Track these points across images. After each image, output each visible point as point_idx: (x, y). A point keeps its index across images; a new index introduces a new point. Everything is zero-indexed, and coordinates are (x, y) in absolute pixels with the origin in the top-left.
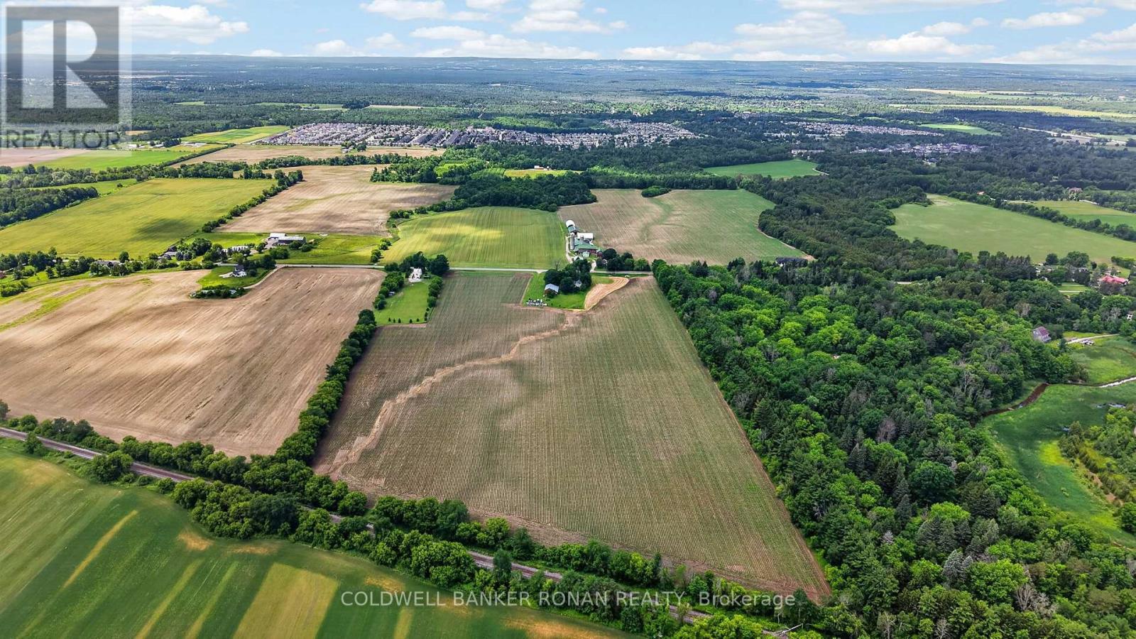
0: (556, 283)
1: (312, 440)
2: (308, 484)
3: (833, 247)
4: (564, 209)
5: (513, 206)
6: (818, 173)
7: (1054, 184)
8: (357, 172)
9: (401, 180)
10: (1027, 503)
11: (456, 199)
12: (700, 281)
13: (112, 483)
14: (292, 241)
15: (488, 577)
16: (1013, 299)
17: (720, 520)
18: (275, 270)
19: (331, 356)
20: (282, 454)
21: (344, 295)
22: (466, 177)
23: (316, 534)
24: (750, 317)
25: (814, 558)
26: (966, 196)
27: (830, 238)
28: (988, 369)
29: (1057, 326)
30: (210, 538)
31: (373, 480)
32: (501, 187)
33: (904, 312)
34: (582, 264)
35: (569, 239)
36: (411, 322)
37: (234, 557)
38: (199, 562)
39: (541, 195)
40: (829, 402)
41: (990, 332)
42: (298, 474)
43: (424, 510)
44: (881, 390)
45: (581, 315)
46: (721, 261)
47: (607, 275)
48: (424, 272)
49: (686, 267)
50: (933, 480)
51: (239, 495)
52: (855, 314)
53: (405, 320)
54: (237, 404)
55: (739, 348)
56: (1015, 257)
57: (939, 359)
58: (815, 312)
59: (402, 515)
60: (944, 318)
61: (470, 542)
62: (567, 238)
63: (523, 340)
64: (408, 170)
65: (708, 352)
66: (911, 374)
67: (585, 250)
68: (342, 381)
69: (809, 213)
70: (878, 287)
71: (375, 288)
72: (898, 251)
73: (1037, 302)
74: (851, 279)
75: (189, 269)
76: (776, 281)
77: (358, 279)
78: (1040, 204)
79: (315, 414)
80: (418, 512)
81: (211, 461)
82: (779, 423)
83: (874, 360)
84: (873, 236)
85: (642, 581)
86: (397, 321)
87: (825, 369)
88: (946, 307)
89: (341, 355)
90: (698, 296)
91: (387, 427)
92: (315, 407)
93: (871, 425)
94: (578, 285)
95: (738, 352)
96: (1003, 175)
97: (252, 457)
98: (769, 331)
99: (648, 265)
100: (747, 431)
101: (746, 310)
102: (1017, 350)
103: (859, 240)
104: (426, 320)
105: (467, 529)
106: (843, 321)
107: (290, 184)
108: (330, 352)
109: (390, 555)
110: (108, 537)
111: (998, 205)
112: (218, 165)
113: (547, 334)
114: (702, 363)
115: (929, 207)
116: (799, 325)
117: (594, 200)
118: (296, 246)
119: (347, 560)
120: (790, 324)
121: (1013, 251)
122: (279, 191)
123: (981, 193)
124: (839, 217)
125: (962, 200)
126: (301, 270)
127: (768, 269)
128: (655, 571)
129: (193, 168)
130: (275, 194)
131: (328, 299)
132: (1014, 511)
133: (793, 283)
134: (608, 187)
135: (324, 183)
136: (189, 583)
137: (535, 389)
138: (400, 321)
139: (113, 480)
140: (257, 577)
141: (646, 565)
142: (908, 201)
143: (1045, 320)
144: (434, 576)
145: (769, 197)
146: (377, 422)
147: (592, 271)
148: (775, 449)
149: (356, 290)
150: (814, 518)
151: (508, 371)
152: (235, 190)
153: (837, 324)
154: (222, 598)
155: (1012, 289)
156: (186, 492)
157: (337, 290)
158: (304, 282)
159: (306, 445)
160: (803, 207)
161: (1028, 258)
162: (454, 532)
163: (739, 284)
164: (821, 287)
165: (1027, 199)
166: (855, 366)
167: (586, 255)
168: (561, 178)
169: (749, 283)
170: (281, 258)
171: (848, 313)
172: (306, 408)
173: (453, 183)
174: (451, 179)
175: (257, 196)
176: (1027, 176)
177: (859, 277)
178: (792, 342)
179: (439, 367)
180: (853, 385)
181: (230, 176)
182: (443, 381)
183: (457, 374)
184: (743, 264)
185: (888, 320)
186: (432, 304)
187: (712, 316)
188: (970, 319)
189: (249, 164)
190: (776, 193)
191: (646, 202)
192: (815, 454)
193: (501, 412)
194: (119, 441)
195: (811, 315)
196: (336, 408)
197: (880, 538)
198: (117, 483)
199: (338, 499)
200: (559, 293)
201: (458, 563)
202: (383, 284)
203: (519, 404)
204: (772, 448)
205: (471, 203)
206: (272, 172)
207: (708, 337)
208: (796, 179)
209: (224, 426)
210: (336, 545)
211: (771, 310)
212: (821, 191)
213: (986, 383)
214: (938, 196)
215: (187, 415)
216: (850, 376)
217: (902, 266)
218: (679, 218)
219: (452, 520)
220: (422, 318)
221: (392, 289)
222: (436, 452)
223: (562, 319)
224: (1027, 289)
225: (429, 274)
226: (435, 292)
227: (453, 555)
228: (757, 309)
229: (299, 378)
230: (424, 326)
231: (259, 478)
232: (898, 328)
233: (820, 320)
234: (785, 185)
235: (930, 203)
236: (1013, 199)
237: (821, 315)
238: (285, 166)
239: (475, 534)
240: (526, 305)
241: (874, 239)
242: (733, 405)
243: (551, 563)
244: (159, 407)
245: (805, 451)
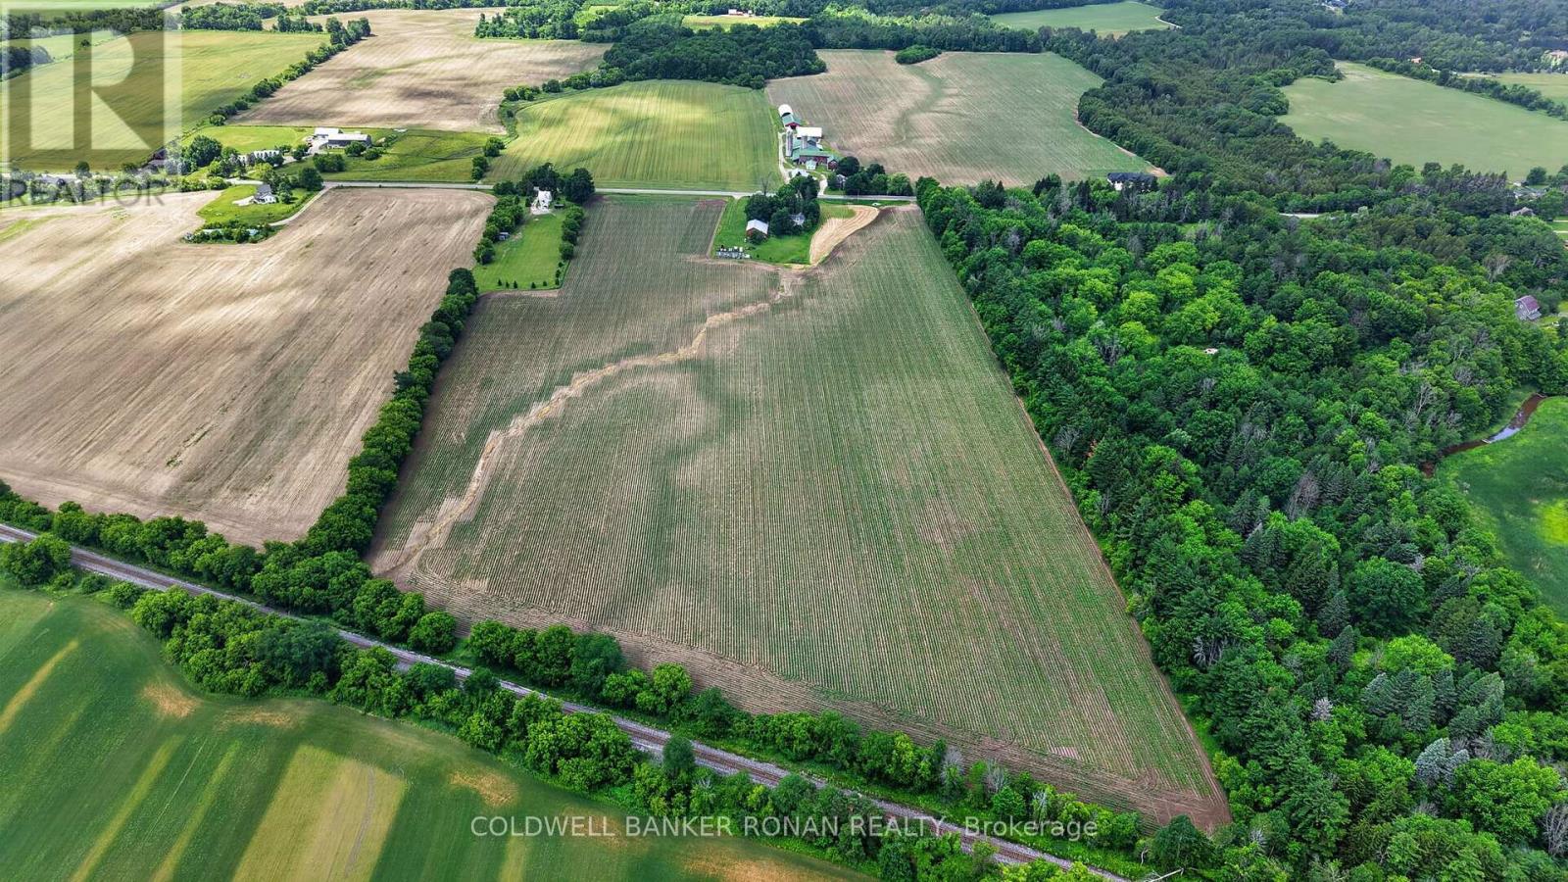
0: (764, 219)
1: (368, 510)
2: (358, 598)
3: (1198, 156)
4: (775, 85)
5: (695, 78)
6: (1164, 26)
7: (1526, 45)
8: (457, 21)
9: (522, 34)
10: (1548, 638)
11: (607, 68)
12: (993, 217)
13: (40, 587)
14: (349, 142)
15: (655, 781)
16: (1480, 246)
17: (1035, 659)
18: (322, 192)
19: (406, 348)
20: (316, 540)
21: (429, 236)
22: (622, 30)
23: (370, 692)
24: (1074, 282)
25: (1192, 732)
26: (1394, 65)
27: (1189, 139)
28: (1458, 377)
29: (1550, 294)
30: (195, 693)
31: (468, 583)
32: (677, 48)
33: (1317, 273)
34: (806, 184)
35: (784, 137)
36: (534, 286)
37: (232, 734)
38: (177, 740)
39: (740, 62)
40: (1208, 442)
41: (1451, 306)
42: (342, 578)
43: (550, 650)
44: (1290, 419)
45: (804, 276)
46: (1022, 176)
47: (844, 202)
48: (555, 196)
49: (971, 190)
50: (1389, 593)
51: (241, 620)
52: (1239, 277)
53: (524, 284)
54: (252, 436)
55: (1060, 341)
56: (1483, 174)
57: (1378, 358)
58: (1176, 272)
59: (512, 656)
60: (1381, 284)
61: (627, 705)
62: (780, 135)
63: (713, 320)
64: (532, 18)
65: (1009, 348)
66: (1337, 388)
67: (808, 158)
68: (418, 398)
69: (1155, 94)
70: (1273, 228)
71: (479, 223)
72: (1295, 162)
73: (1520, 253)
74: (1228, 213)
75: (185, 190)
76: (1112, 217)
77: (451, 208)
78: (1508, 79)
79: (372, 464)
80: (538, 652)
81: (199, 552)
82: (1131, 486)
83: (1272, 358)
84: (1256, 134)
85: (911, 784)
86: (512, 286)
87: (1199, 379)
88: (1382, 264)
89: (420, 352)
90: (990, 244)
91: (495, 479)
92: (373, 451)
93: (1280, 485)
94: (799, 221)
95: (1059, 348)
96: (1447, 30)
97: (267, 545)
98: (1103, 306)
99: (909, 186)
100: (1074, 492)
101: (1067, 270)
102: (1500, 342)
103: (1235, 142)
104: (557, 283)
105: (621, 685)
106: (1221, 289)
107: (351, 42)
108: (400, 346)
109: (491, 734)
110: (26, 693)
111: (1444, 81)
112: (240, 8)
113: (750, 309)
114: (998, 363)
115: (1339, 83)
116: (1152, 296)
117: (822, 69)
118: (356, 150)
119: (422, 736)
120: (1140, 296)
121: (1478, 164)
122: (333, 53)
123: (1416, 60)
124: (1202, 100)
125: (1387, 71)
126: (366, 192)
127: (1098, 194)
128: (935, 770)
129: (200, 13)
130: (327, 58)
131: (404, 244)
132: (1530, 656)
133: (1137, 218)
134: (843, 47)
135: (405, 40)
136: (157, 783)
137: (733, 411)
138: (516, 286)
139: (42, 582)
140: (271, 772)
141: (920, 758)
142: (1306, 73)
143: (1531, 283)
144: (565, 775)
145: (1093, 67)
146: (478, 472)
147: (821, 194)
148: (1123, 528)
149: (448, 228)
150: (1192, 662)
151: (688, 376)
152: (267, 51)
153: (1211, 295)
154: (211, 816)
155: (1481, 230)
156: (154, 614)
157: (419, 228)
158: (366, 213)
159: (358, 521)
160: (1146, 84)
161: (1504, 177)
162: (599, 689)
163: (1054, 222)
164: (1180, 224)
165: (1485, 70)
166: (1247, 374)
167: (811, 165)
168: (771, 31)
169: (1068, 219)
170: (333, 172)
171: (1229, 276)
172: (359, 449)
173: (602, 40)
174: (598, 33)
175: (296, 63)
176: (1485, 31)
177: (1240, 209)
178: (1142, 328)
179: (579, 370)
180: (1244, 407)
181: (258, 28)
182: (585, 395)
183: (607, 383)
184: (1058, 185)
185: (1291, 288)
186: (568, 256)
187: (1016, 281)
188: (1418, 284)
189: (288, 5)
190: (1104, 61)
191: (902, 72)
192: (1195, 546)
193: (678, 454)
194: (54, 506)
195: (1168, 277)
196: (408, 448)
197: (1309, 709)
198: (48, 588)
199: (409, 623)
200: (768, 236)
201: (605, 753)
202: (490, 220)
203: (706, 437)
204: (1119, 527)
205: (629, 74)
206: (321, 20)
207: (1010, 319)
208: (1133, 35)
209: (229, 478)
210: (403, 711)
211: (1106, 271)
212: (1171, 57)
213: (1454, 403)
214: (1351, 64)
215: (168, 458)
216: (1239, 392)
217: (1303, 187)
218: (955, 100)
219: (596, 670)
220: (551, 280)
221: (503, 227)
222: (573, 527)
223: (774, 281)
224: (1504, 231)
225: (563, 201)
226: (573, 234)
227: (596, 739)
228: (1083, 266)
229: (353, 390)
230: (554, 294)
231: (276, 587)
232: (1310, 304)
233: (1184, 287)
234: (1116, 47)
235: (1339, 76)
236: (1465, 70)
237: (1186, 280)
238: (344, 11)
239: (634, 693)
240: (716, 258)
241: (1258, 139)
242: (1051, 440)
243: (760, 744)
244: (124, 443)
245: (1178, 541)
